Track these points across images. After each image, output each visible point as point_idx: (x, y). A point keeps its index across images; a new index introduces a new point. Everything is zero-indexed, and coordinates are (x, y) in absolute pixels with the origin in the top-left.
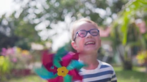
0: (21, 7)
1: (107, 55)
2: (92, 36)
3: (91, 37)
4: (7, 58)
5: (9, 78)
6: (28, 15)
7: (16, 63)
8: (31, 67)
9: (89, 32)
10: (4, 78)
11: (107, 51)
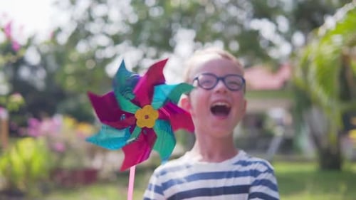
0: (72, 19)
1: (279, 133)
2: (227, 90)
3: (225, 92)
4: (41, 141)
5: (46, 191)
6: (90, 37)
7: (62, 154)
8: (97, 163)
9: (223, 79)
10: (35, 192)
11: (280, 123)
